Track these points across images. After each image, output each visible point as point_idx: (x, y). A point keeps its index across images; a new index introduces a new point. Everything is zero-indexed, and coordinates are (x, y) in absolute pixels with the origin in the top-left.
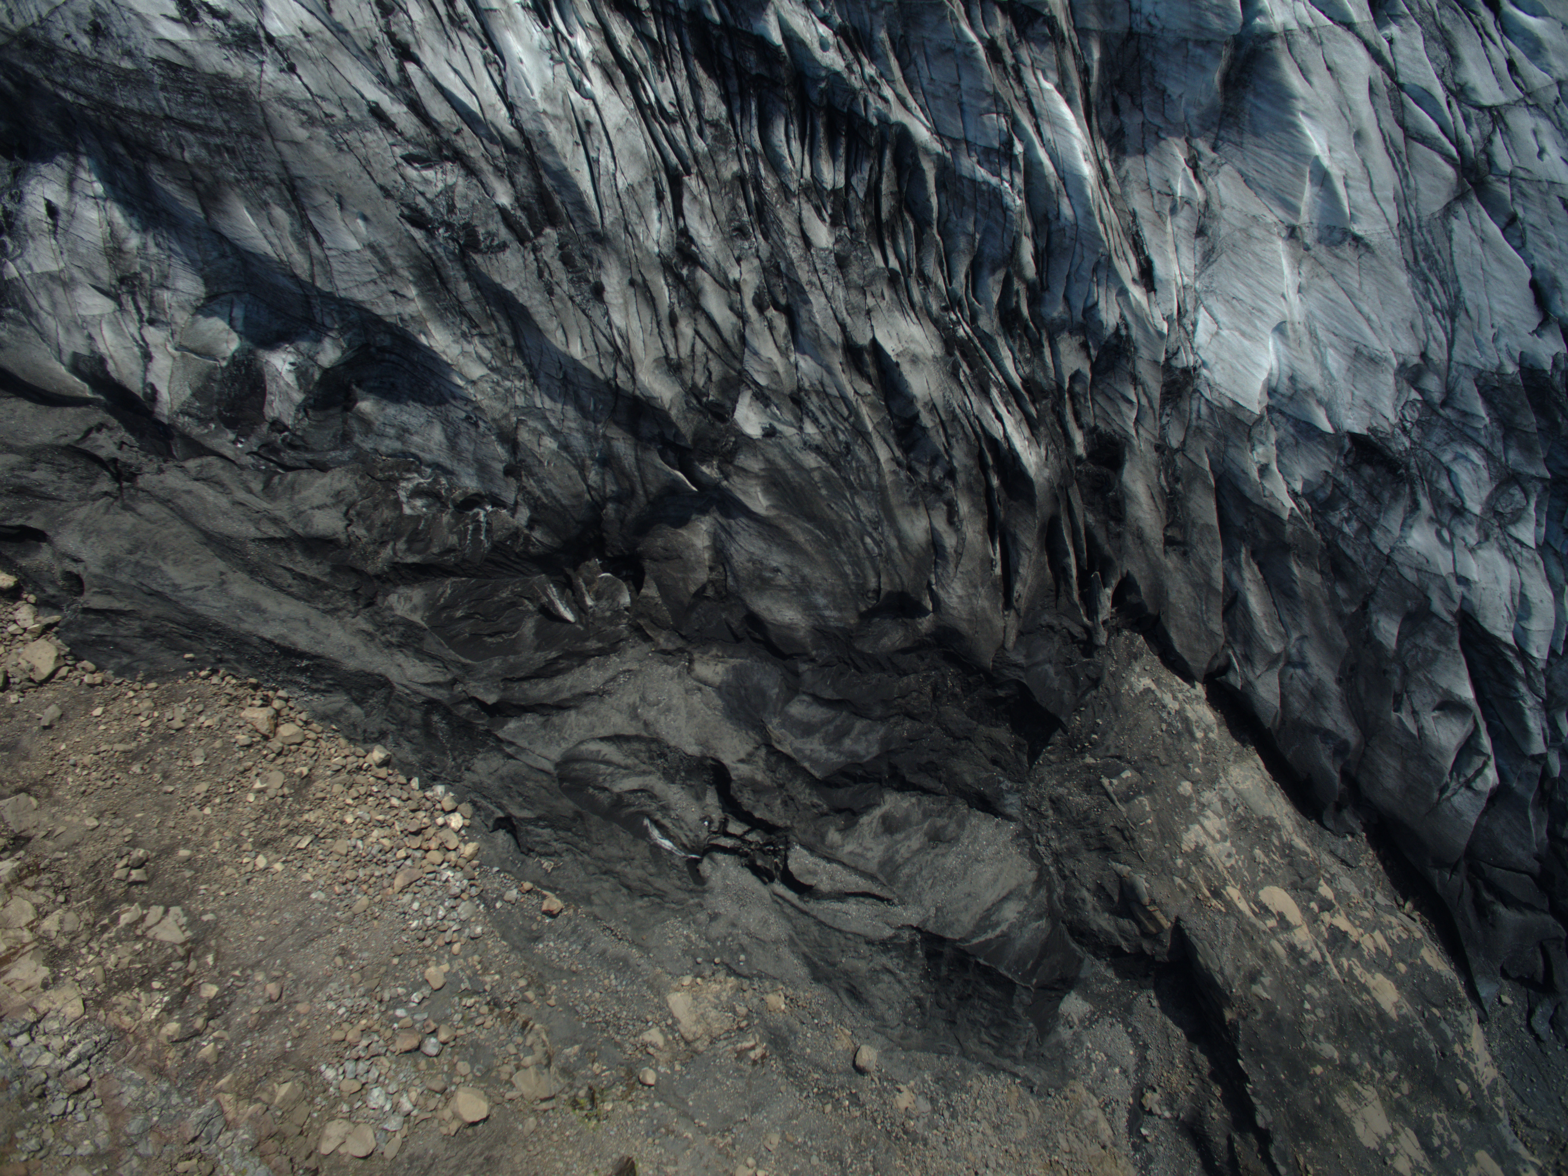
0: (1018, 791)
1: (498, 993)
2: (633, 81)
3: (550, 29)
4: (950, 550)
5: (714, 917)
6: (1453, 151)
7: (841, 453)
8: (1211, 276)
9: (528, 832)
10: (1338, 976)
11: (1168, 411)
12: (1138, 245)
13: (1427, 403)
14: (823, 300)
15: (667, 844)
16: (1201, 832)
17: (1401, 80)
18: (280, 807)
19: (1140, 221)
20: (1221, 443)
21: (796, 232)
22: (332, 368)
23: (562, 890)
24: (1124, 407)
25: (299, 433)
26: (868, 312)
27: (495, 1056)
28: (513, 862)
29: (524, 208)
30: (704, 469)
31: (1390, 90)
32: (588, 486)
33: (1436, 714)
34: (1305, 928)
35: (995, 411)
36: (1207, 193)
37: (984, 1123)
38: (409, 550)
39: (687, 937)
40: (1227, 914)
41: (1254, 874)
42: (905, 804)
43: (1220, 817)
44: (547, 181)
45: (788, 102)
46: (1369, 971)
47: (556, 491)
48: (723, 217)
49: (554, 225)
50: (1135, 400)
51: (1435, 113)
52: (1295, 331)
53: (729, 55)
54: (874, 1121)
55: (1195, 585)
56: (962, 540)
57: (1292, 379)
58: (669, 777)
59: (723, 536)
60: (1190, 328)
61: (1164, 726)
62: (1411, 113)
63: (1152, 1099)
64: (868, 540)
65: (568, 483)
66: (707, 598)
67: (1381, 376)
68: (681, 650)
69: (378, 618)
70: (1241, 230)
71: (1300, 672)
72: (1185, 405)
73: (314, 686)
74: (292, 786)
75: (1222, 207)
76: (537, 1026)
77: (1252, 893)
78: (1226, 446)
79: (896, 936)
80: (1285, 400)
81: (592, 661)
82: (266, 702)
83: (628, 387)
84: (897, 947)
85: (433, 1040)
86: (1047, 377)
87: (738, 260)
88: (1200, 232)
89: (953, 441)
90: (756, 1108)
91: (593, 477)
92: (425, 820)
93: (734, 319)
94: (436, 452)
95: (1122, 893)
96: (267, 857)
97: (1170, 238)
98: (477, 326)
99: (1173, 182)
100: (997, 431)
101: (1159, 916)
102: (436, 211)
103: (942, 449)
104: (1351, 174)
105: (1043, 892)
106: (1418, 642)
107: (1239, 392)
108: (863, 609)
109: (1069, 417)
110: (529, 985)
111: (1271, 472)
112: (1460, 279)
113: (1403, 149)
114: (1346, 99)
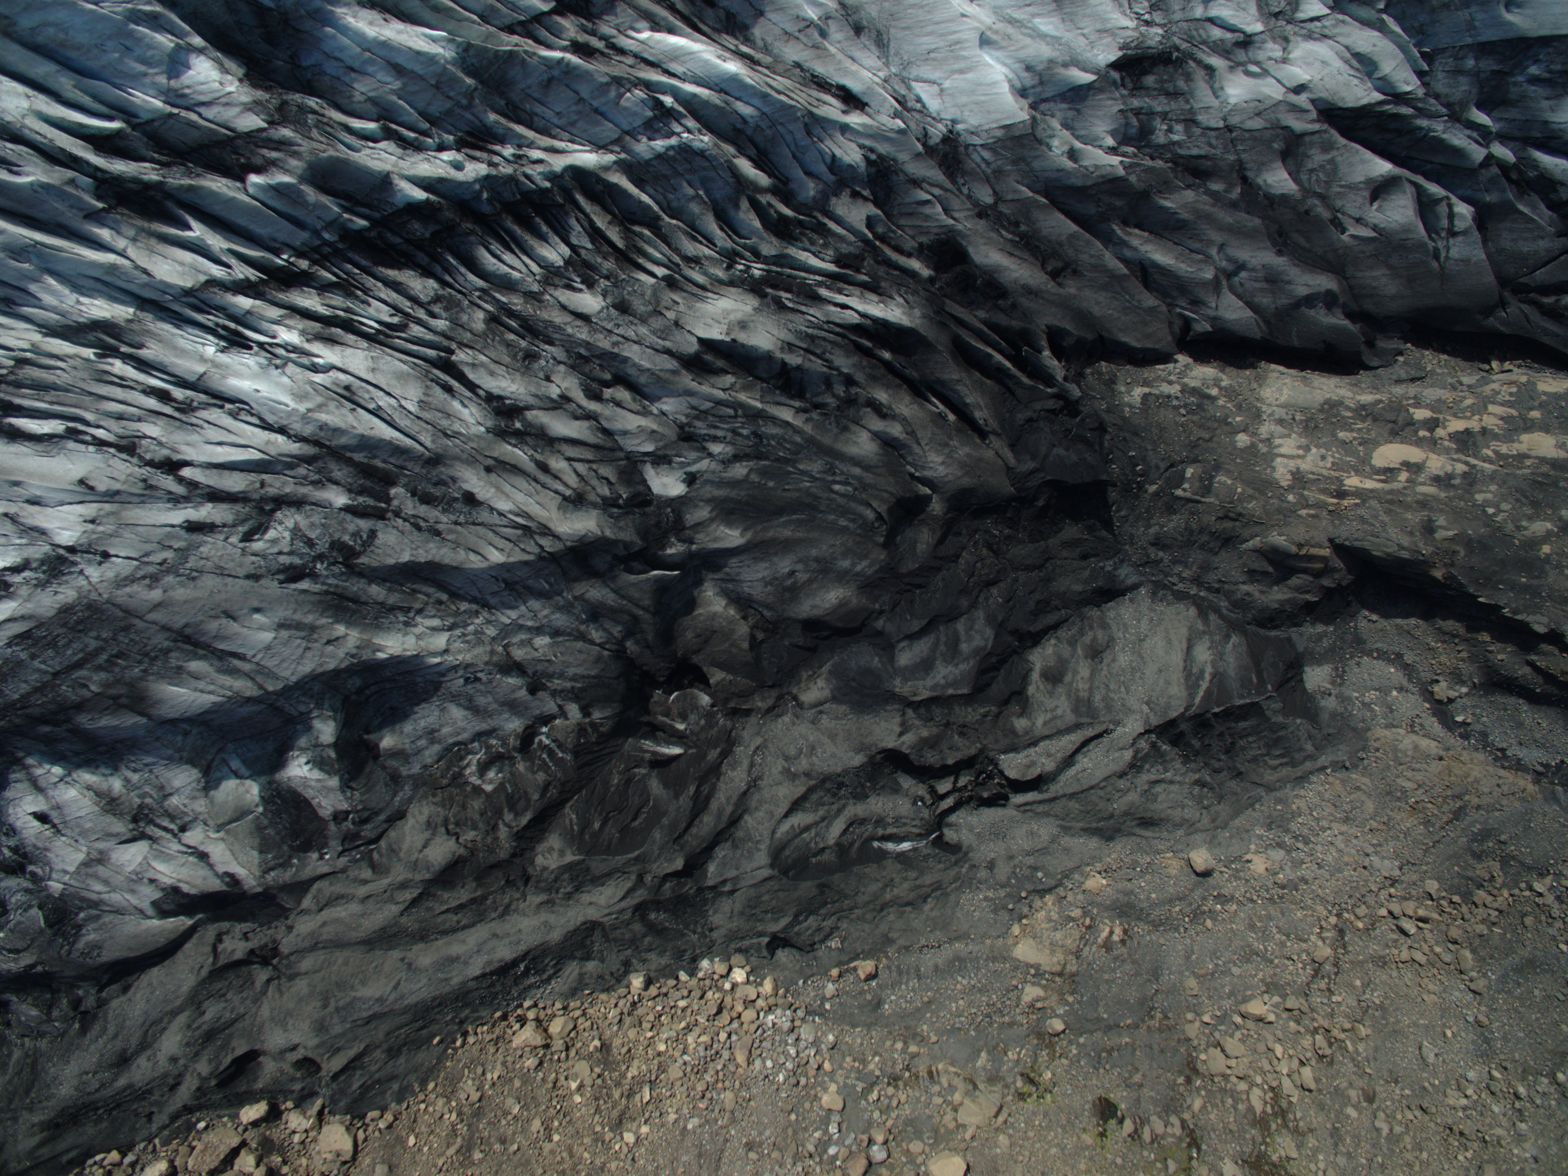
0: (1122, 561)
1: (889, 1070)
2: (349, 326)
3: (256, 348)
4: (902, 437)
5: (991, 865)
7: (756, 444)
8: (897, 54)
9: (798, 934)
10: (1493, 467)
11: (961, 181)
12: (822, 84)
14: (636, 347)
15: (906, 846)
16: (1285, 460)
18: (604, 1086)
19: (806, 65)
20: (1023, 166)
21: (569, 318)
22: (338, 739)
23: (863, 952)
24: (927, 210)
25: (360, 807)
26: (677, 324)
27: (930, 1117)
28: (808, 965)
29: (361, 492)
30: (670, 551)
32: (599, 645)
33: (1376, 205)
34: (1433, 456)
35: (836, 305)
37: (1334, 825)
38: (517, 814)
39: (986, 899)
40: (1364, 501)
41: (1354, 453)
42: (1050, 650)
43: (1289, 436)
44: (358, 457)
45: (472, 232)
46: (1513, 441)
47: (580, 671)
48: (507, 360)
49: (393, 483)
50: (929, 197)
52: (996, 32)
53: (399, 240)
54: (1252, 901)
55: (1104, 288)
56: (904, 421)
57: (1029, 68)
58: (860, 796)
59: (730, 586)
60: (918, 106)
61: (1183, 411)
63: (1442, 690)
64: (837, 487)
65: (582, 657)
66: (762, 641)
68: (780, 697)
69: (543, 884)
71: (1243, 274)
72: (969, 165)
73: (545, 976)
74: (598, 1062)
76: (940, 1067)
77: (1367, 469)
78: (1028, 164)
79: (1137, 752)
80: (1039, 89)
81: (724, 767)
82: (522, 1021)
83: (558, 546)
84: (1145, 759)
85: (875, 1148)
86: (849, 244)
87: (548, 379)
88: (858, 30)
89: (828, 356)
90: (1156, 973)
91: (596, 635)
92: (717, 996)
93: (585, 424)
94: (469, 727)
95: (1271, 562)
96: (630, 1131)
97: (840, 56)
98: (409, 609)
99: (802, 14)
100: (852, 318)
101: (1315, 551)
102: (301, 556)
103: (825, 369)
105: (1213, 617)
106: (1310, 166)
107: (998, 116)
108: (881, 540)
109: (894, 256)
110: (905, 1043)
111: (1080, 151)
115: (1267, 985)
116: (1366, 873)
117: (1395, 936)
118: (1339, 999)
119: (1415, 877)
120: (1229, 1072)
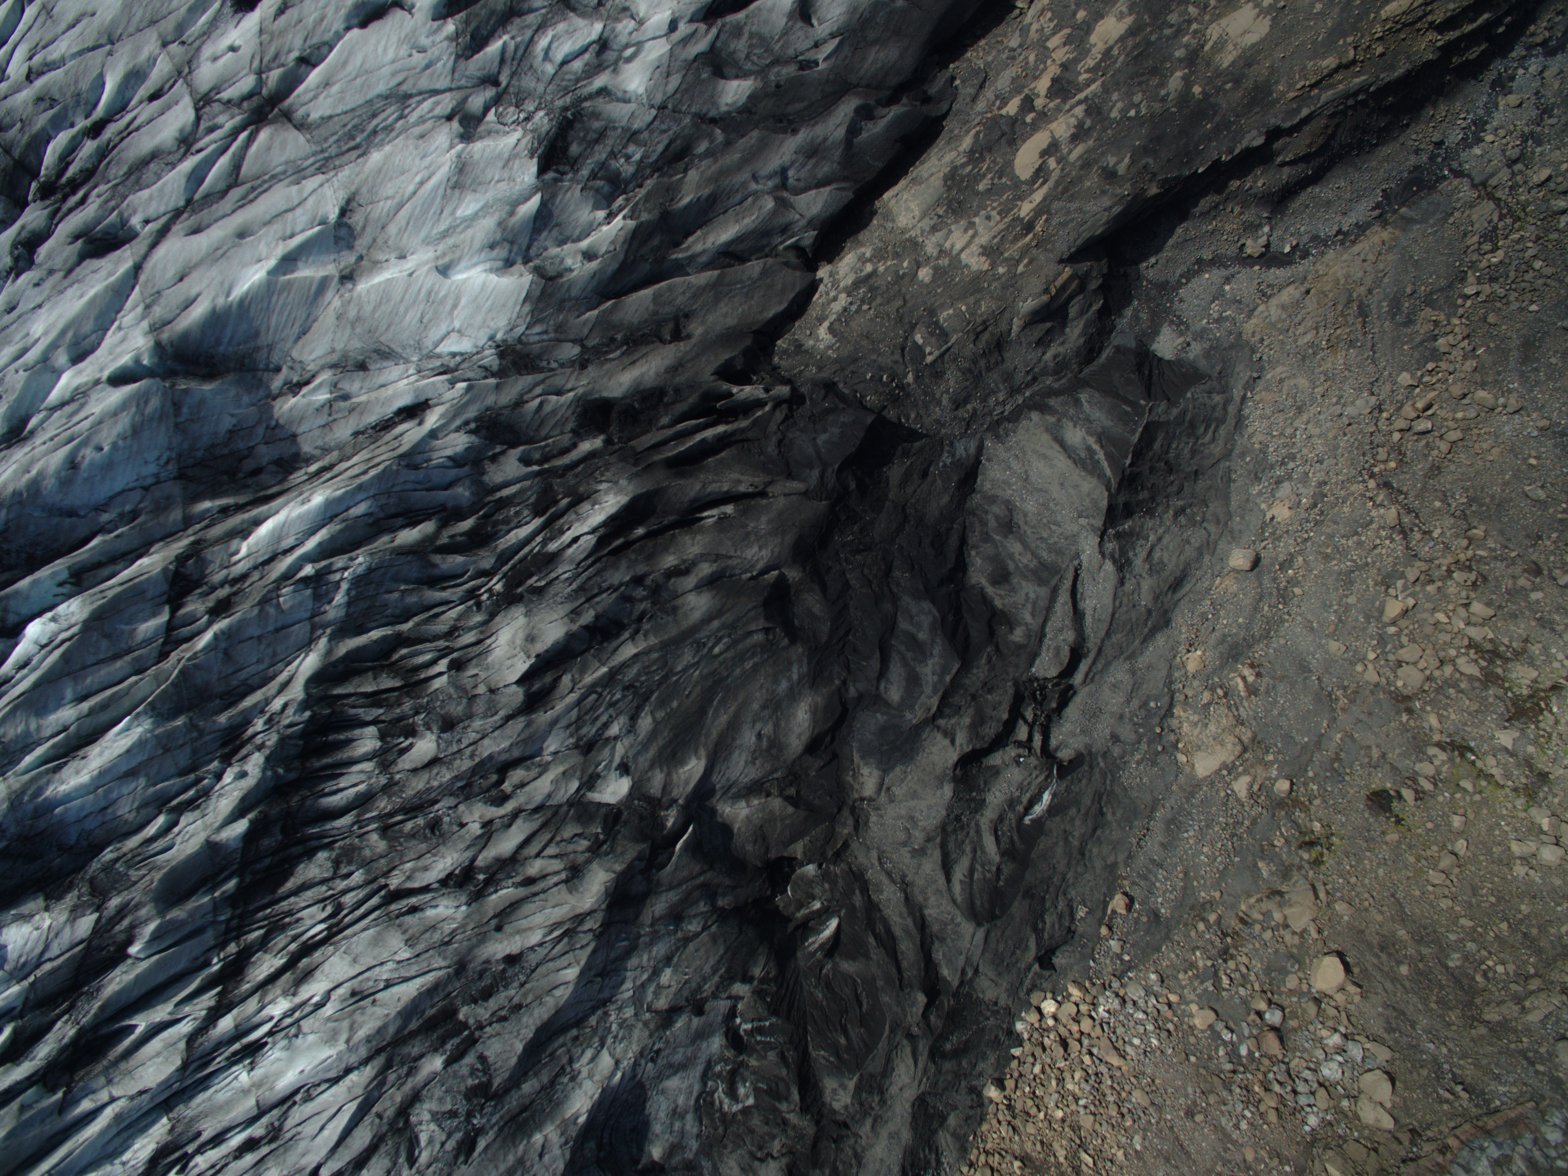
0: (951, 444)
1: (1214, 952)
2: (308, 949)
3: (270, 1040)
4: (714, 567)
5: (1115, 738)
7: (634, 694)
8: (404, 347)
9: (1051, 937)
10: (1098, 83)
11: (544, 363)
12: (386, 425)
13: (497, 101)
14: (486, 742)
16: (967, 251)
19: (361, 427)
20: (568, 304)
21: (425, 776)
23: (1105, 895)
24: (548, 408)
26: (492, 691)
27: (1276, 952)
28: (1083, 947)
29: (443, 1041)
30: (669, 824)
32: (703, 930)
33: (815, 22)
34: (1053, 126)
35: (569, 545)
36: (323, 368)
37: (1296, 424)
38: (787, 1099)
39: (1138, 763)
40: (1048, 212)
41: (1004, 188)
42: (978, 561)
43: (950, 232)
44: (414, 1025)
45: (304, 799)
46: (1089, 51)
47: (712, 961)
48: (423, 846)
49: (455, 1012)
50: (538, 400)
52: (444, 254)
53: (268, 861)
54: (1306, 540)
55: (717, 300)
56: (703, 557)
57: (492, 247)
59: (734, 790)
60: (458, 359)
61: (865, 307)
63: (1253, 247)
64: (717, 650)
65: (702, 951)
66: (798, 792)
67: (476, 157)
68: (853, 810)
69: (858, 1116)
70: (353, 328)
71: (791, 173)
72: (536, 349)
73: (934, 1164)
75: (333, 351)
76: (1243, 907)
77: (1024, 187)
78: (570, 299)
79: (1112, 557)
80: (515, 248)
83: (600, 916)
84: (1123, 551)
85: (1267, 1016)
86: (530, 488)
87: (462, 825)
88: (362, 367)
90: (1304, 668)
91: (694, 927)
92: (1052, 1037)
93: (519, 822)
95: (1043, 320)
97: (373, 395)
98: (563, 1068)
99: (317, 405)
100: (588, 542)
101: (1059, 282)
102: (458, 1129)
103: (614, 596)
104: (280, 234)
106: (743, 56)
107: (513, 299)
108: (786, 641)
109: (566, 460)
110: (1203, 919)
111: (590, 247)
112: (368, 98)
113: (248, 185)
114: (208, 255)
115: (1383, 583)
116: (1354, 426)
117: (1423, 442)
118: (1439, 531)
119: (1388, 387)
120: (1428, 672)
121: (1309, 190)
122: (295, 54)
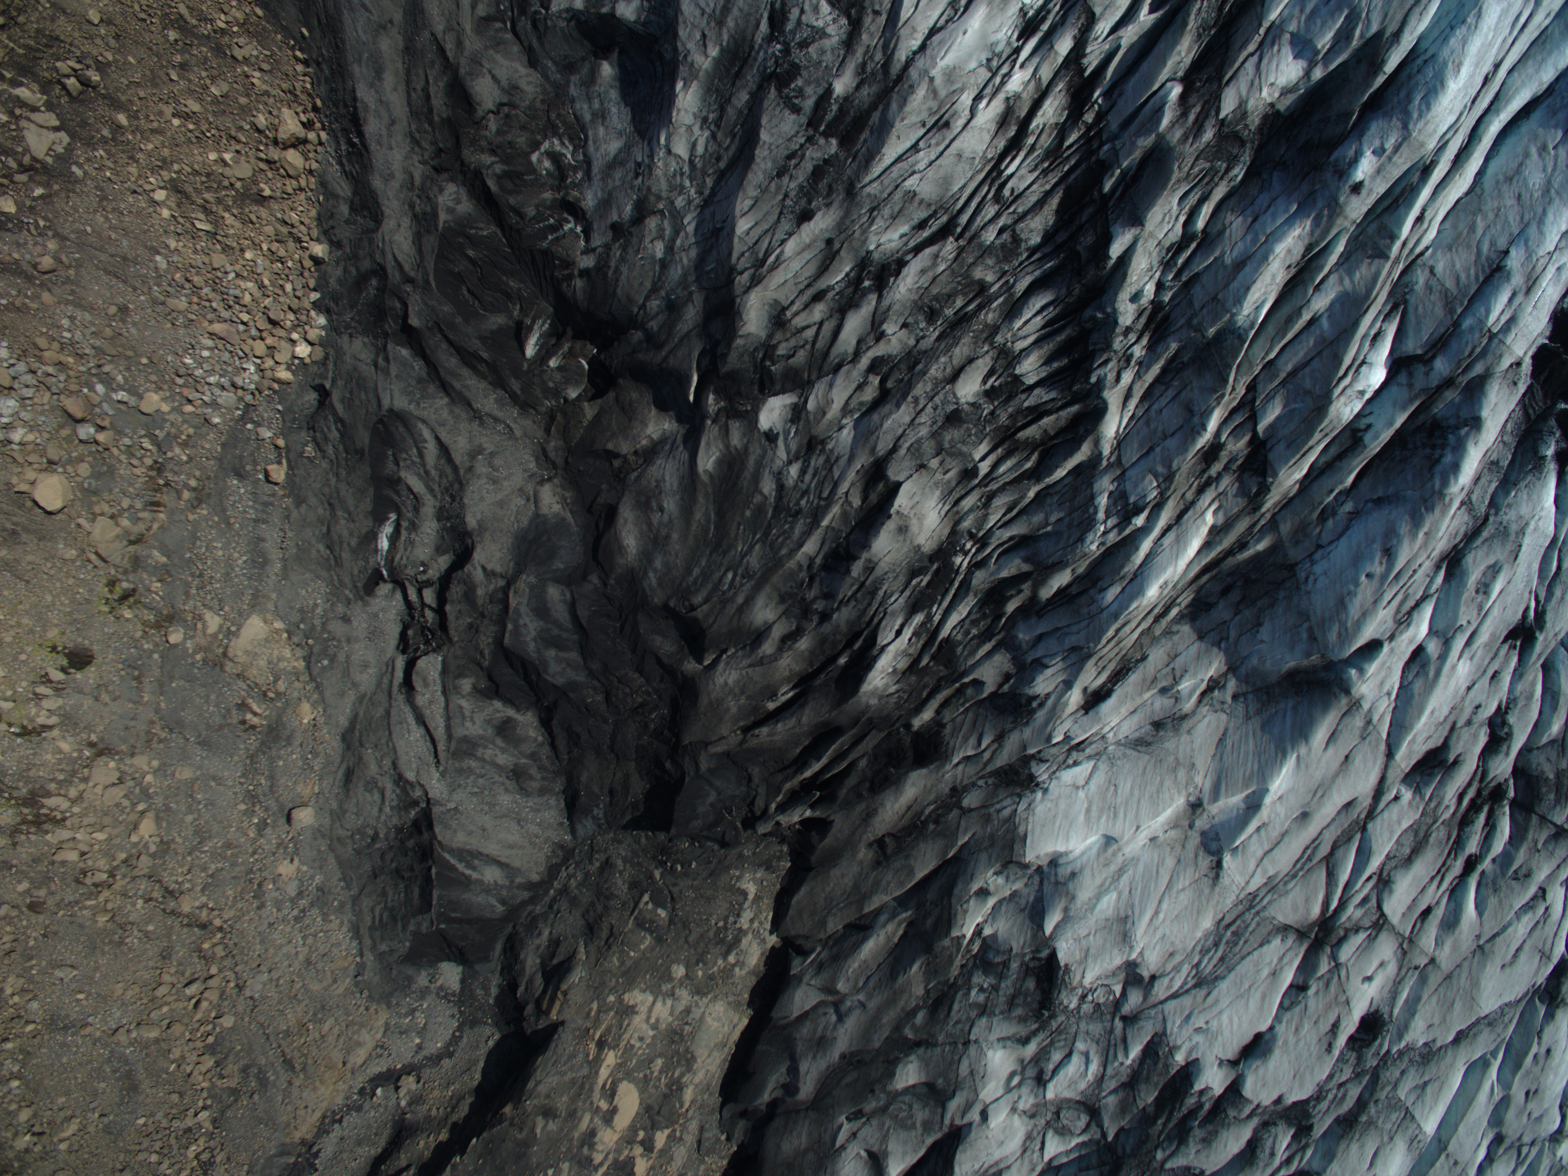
0: (599, 826)
1: (170, 466)
2: (1013, 146)
3: (1015, 45)
4: (760, 652)
5: (346, 619)
6: (1334, 905)
7: (789, 509)
8: (1125, 755)
9: (326, 418)
11: (990, 781)
12: (1119, 675)
13: (1117, 1004)
14: (907, 419)
15: (384, 544)
16: (649, 1004)
17: (1370, 826)
18: (220, 187)
19: (1141, 666)
20: (986, 843)
21: (957, 361)
22: (619, 20)
23: (294, 475)
24: (972, 741)
25: (549, 23)
26: (922, 466)
27: (111, 491)
28: (295, 419)
29: (841, 110)
30: (711, 398)
31: (1356, 822)
32: (644, 304)
33: (863, 1153)
34: (616, 1137)
35: (902, 626)
36: (1194, 712)
37: (306, 949)
38: (499, 178)
39: (316, 605)
40: (589, 1062)
41: (638, 1068)
42: (532, 733)
43: (671, 1014)
44: (876, 116)
45: (1069, 293)
47: (623, 278)
48: (935, 291)
49: (841, 144)
50: (983, 746)
51: (1357, 870)
52: (1114, 854)
53: (1084, 219)
54: (254, 853)
55: (856, 886)
56: (774, 658)
57: (1073, 875)
58: (441, 515)
59: (667, 447)
60: (1070, 761)
61: (721, 924)
62: (1348, 850)
63: (409, 1083)
64: (730, 575)
65: (636, 285)
66: (611, 464)
67: (1116, 951)
68: (554, 466)
69: (428, 184)
70: (1177, 759)
71: (834, 1018)
72: (1002, 794)
73: (344, 161)
74: (246, 188)
75: (1189, 732)
76: (162, 516)
77: (620, 1075)
78: (986, 849)
79: (412, 785)
80: (1052, 879)
81: (501, 392)
82: (308, 125)
83: (738, 290)
84: (404, 790)
85: (92, 430)
86: (966, 659)
87: (905, 325)
88: (1157, 725)
89: (853, 603)
90: (204, 743)
91: (654, 304)
92: (288, 323)
93: (851, 350)
94: (599, 155)
95: (561, 963)
96: (168, 197)
97: (1139, 701)
98: (718, 127)
99: (1187, 676)
100: (883, 638)
101: (557, 1005)
102: (793, 32)
103: (841, 596)
104: (1269, 828)
105: (526, 895)
106: (915, 1106)
107: (1037, 834)
108: (672, 604)
109: (940, 697)
110: (194, 489)
111: (985, 901)
112: (1233, 973)
113: (1315, 861)
114: (1329, 788)
115: (168, 843)
116: (255, 965)
117: (187, 974)
118: (139, 906)
119: (240, 1008)
120: (90, 784)
121: (380, 1150)
122: (1311, 992)
